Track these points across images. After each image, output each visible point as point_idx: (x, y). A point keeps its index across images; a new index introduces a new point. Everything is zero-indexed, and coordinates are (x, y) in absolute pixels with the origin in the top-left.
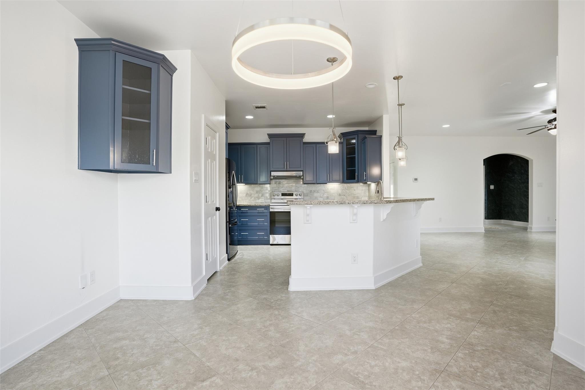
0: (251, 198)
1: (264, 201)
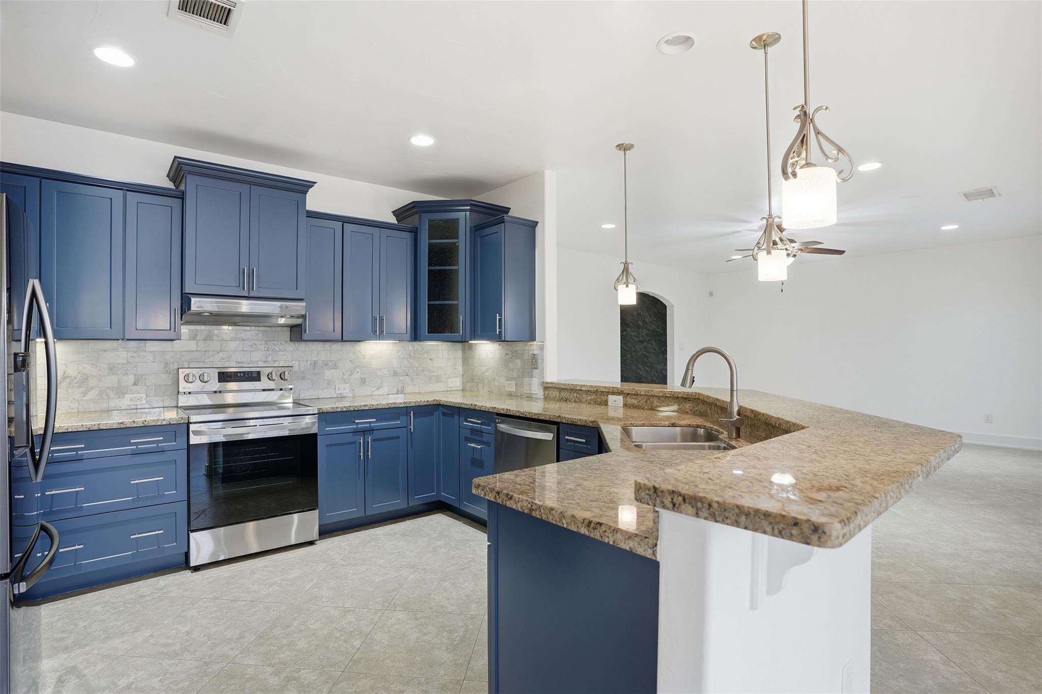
0: (85, 394)
1: (144, 402)
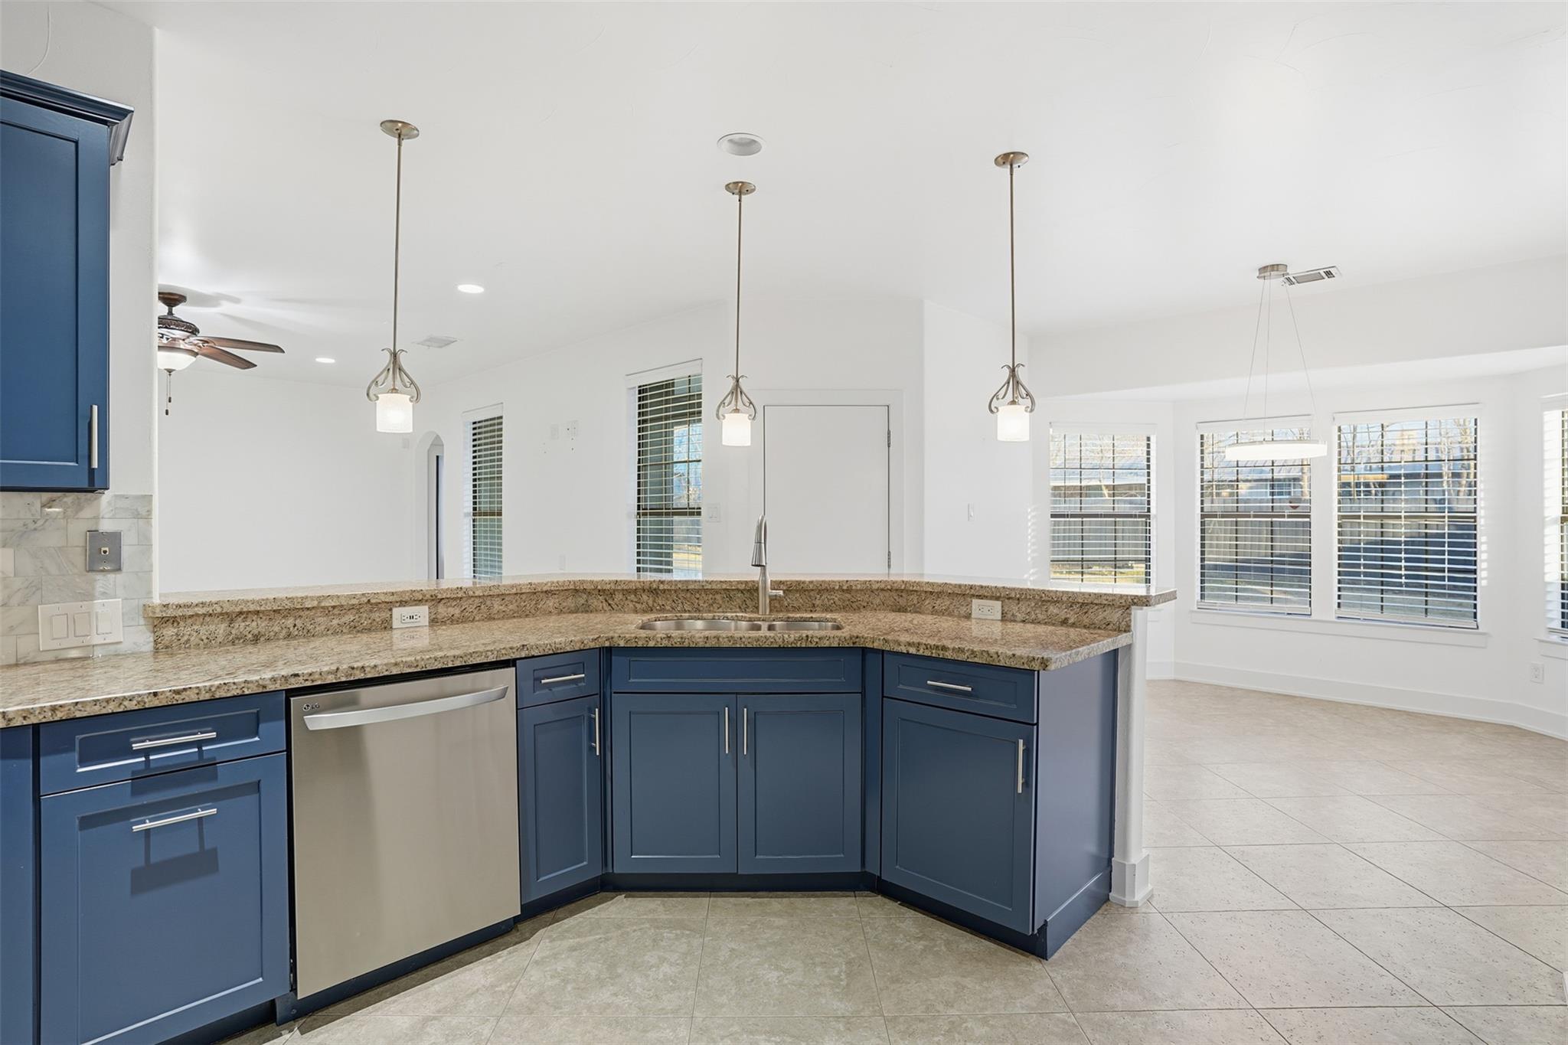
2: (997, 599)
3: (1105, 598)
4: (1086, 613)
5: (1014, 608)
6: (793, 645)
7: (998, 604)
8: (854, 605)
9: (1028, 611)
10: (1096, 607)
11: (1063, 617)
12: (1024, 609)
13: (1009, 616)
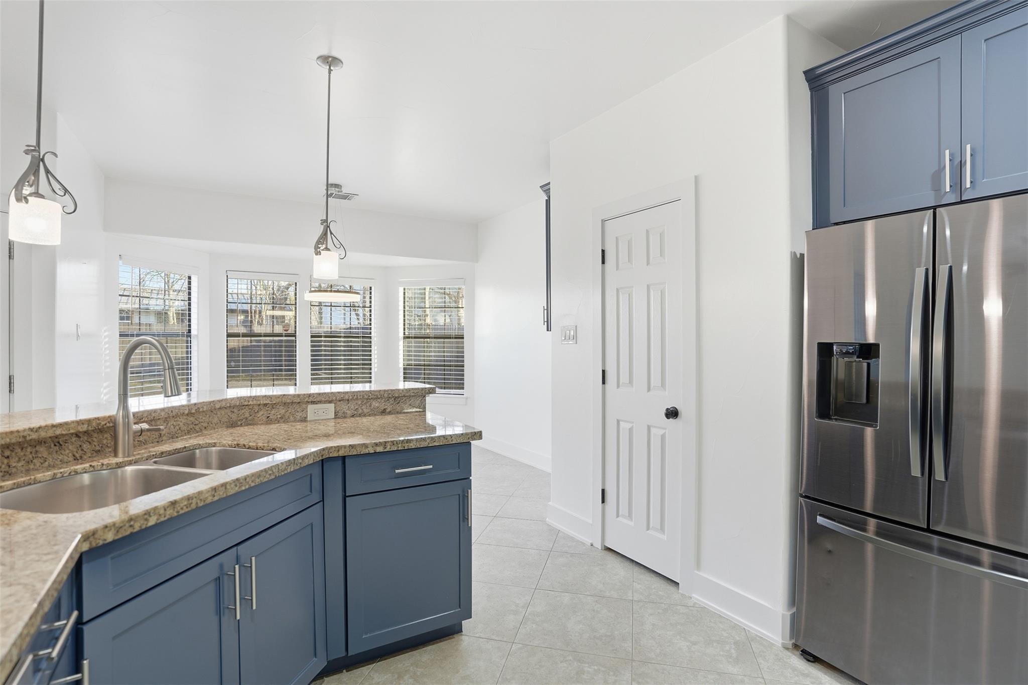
2: (330, 402)
3: (413, 391)
4: (398, 403)
5: (344, 407)
6: (286, 472)
7: (332, 405)
8: (197, 428)
9: (356, 408)
10: (405, 399)
11: (383, 409)
12: (352, 407)
13: (340, 414)
